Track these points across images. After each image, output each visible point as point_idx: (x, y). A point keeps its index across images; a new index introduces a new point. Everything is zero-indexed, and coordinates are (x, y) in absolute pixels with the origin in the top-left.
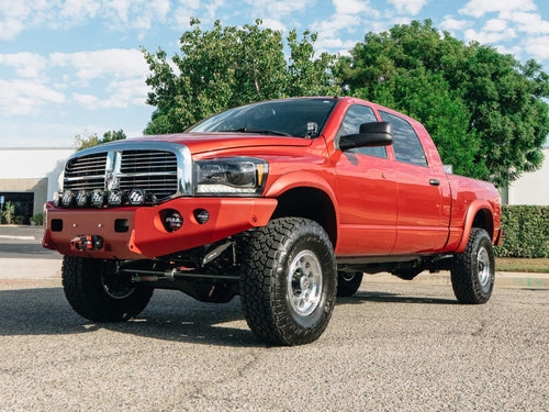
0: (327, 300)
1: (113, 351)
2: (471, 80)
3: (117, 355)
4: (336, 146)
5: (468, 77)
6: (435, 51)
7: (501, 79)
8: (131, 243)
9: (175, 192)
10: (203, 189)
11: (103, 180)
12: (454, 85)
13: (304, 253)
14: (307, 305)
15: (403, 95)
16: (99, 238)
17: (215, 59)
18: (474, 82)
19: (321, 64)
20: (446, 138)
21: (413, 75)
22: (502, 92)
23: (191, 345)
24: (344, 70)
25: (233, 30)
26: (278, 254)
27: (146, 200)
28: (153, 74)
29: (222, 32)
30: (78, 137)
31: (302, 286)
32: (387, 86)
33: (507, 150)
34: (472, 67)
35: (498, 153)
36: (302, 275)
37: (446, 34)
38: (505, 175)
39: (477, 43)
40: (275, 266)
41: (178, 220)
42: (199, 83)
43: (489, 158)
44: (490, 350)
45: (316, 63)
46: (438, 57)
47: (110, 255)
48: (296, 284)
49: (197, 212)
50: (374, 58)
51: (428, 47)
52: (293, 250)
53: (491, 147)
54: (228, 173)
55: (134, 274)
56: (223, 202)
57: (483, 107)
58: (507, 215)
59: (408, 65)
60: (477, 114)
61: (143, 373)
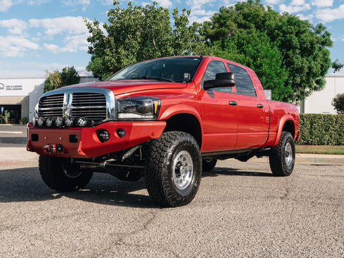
0: (196, 179)
1: (70, 212)
2: (283, 36)
3: (73, 215)
4: (201, 87)
5: (281, 34)
6: (262, 18)
7: (302, 36)
8: (79, 149)
9: (105, 118)
10: (122, 116)
11: (62, 110)
12: (273, 39)
13: (182, 153)
14: (184, 183)
15: (243, 45)
16: (61, 146)
17: (129, 26)
18: (285, 37)
19: (193, 29)
20: (268, 71)
21: (248, 33)
22: (302, 43)
23: (116, 207)
24: (207, 30)
25: (139, 8)
26: (167, 154)
27: (87, 123)
28: (91, 35)
29: (133, 9)
30: (47, 71)
31: (181, 172)
32: (233, 39)
33: (304, 78)
34: (284, 28)
35: (298, 80)
36: (181, 165)
37: (269, 8)
38: (302, 93)
39: (287, 13)
40: (165, 161)
41: (107, 135)
42: (120, 41)
43: (293, 83)
44: (291, 209)
45: (190, 28)
46: (264, 22)
47: (67, 156)
48: (178, 171)
49: (118, 130)
50: (225, 23)
51: (258, 16)
52: (176, 151)
53: (294, 76)
54: (136, 106)
55: (82, 164)
56: (134, 124)
57: (290, 52)
58: (303, 120)
59: (245, 27)
60: (287, 56)
61: (88, 227)
